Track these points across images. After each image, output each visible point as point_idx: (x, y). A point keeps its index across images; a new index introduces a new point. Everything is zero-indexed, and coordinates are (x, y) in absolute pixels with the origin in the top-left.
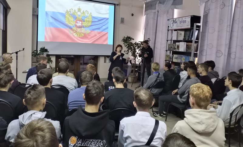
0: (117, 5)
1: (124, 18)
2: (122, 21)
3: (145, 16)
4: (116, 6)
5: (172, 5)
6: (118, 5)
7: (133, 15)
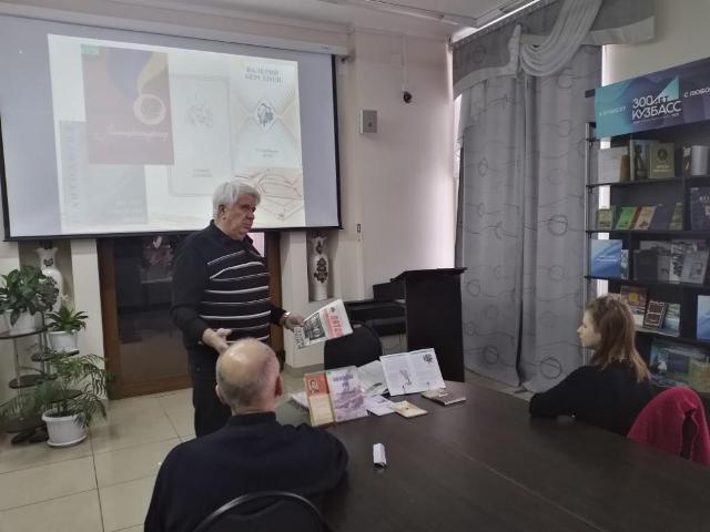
0: (343, 60)
1: (375, 112)
2: (371, 123)
3: (459, 98)
4: (339, 65)
5: (591, 29)
6: (346, 62)
7: (407, 98)
